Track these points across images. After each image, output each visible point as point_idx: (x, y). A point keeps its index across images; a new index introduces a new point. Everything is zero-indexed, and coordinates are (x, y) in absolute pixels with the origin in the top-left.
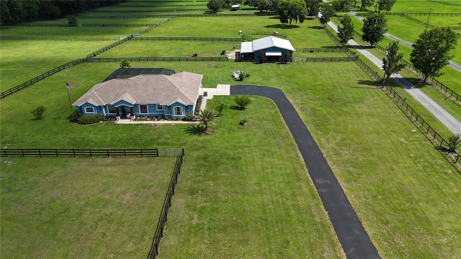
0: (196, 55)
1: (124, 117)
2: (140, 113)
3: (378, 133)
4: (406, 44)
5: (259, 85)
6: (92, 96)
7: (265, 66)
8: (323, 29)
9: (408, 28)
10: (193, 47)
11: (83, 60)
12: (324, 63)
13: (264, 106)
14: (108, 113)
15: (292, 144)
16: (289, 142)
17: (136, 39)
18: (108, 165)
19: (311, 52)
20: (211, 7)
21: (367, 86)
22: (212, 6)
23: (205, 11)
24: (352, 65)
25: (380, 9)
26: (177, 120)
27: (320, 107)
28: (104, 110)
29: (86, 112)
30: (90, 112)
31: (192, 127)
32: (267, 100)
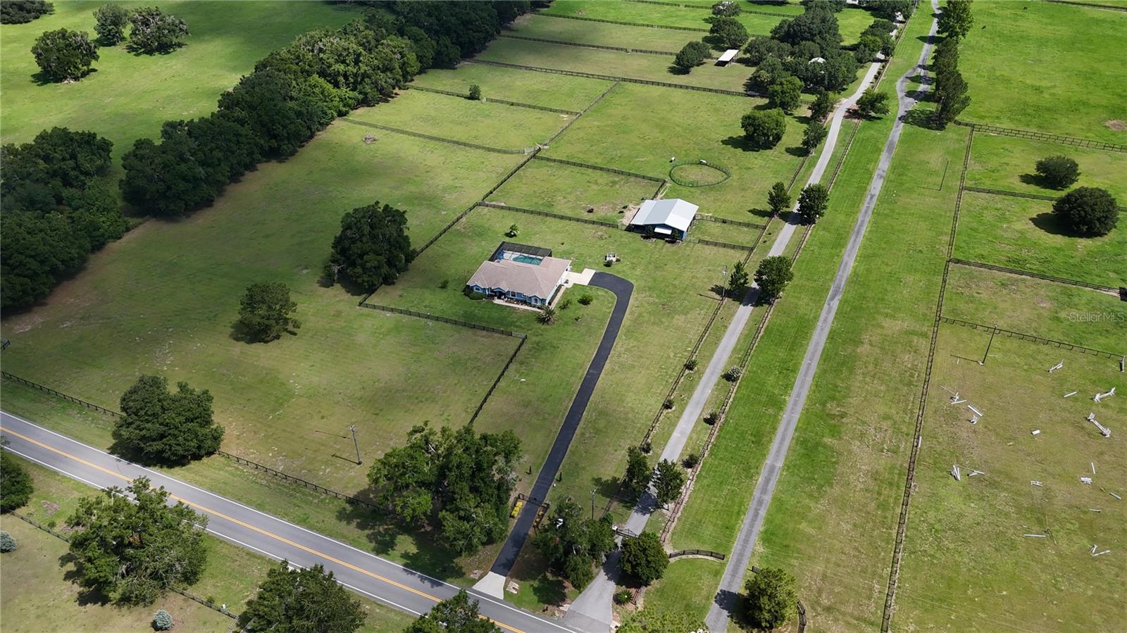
0: (591, 211)
1: (499, 298)
2: (510, 296)
5: (620, 275)
6: (480, 279)
7: (653, 242)
11: (479, 204)
13: (605, 303)
14: (489, 293)
16: (597, 342)
17: (541, 158)
18: (482, 337)
19: (724, 222)
21: (713, 294)
24: (740, 257)
26: (532, 307)
27: (648, 312)
28: (487, 291)
30: (477, 290)
31: (541, 316)
32: (612, 297)
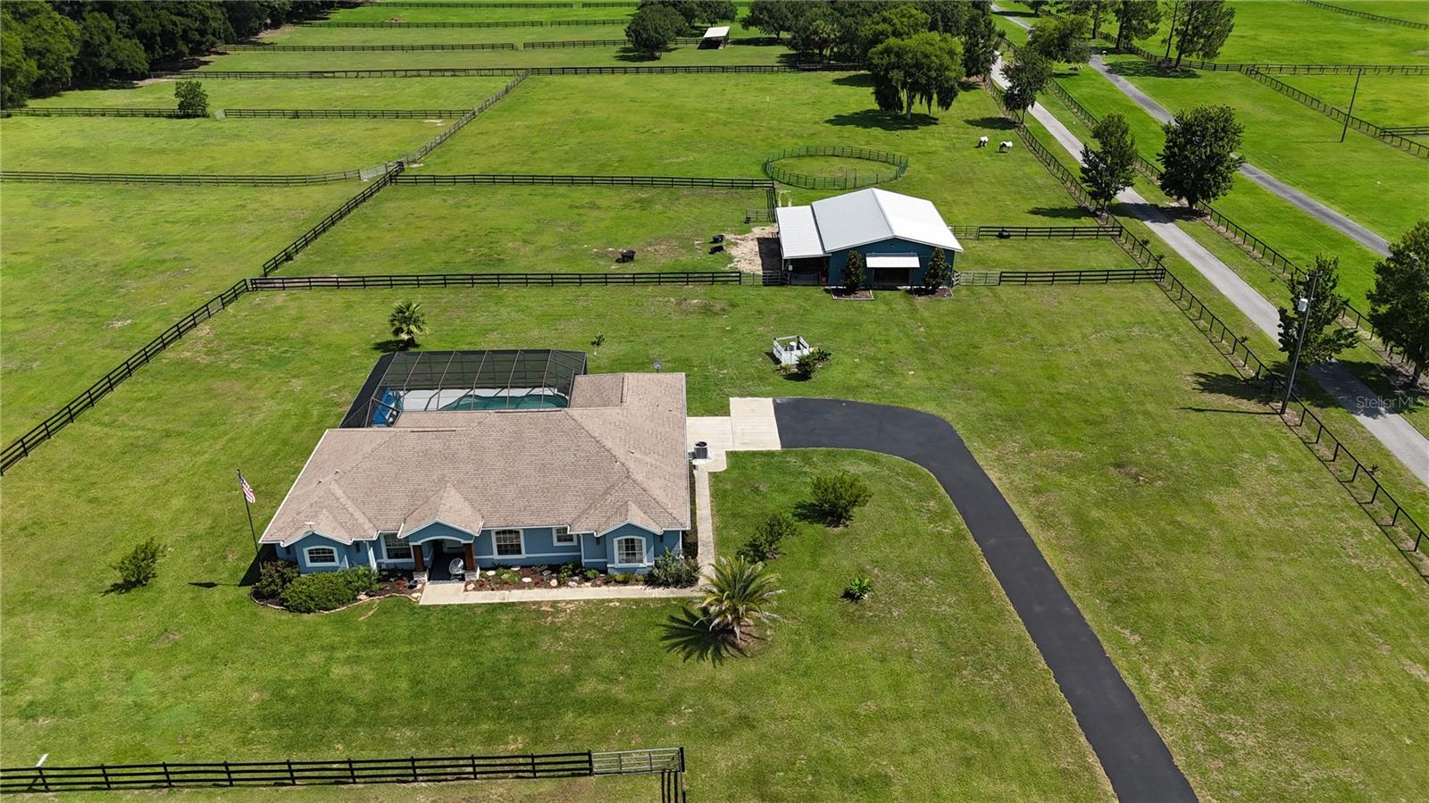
0: (628, 257)
1: (440, 572)
2: (496, 556)
3: (1328, 639)
4: (1295, 197)
5: (867, 398)
6: (326, 504)
7: (868, 306)
8: (1013, 131)
9: (1282, 124)
10: (612, 214)
11: (252, 284)
12: (1055, 289)
13: (910, 502)
14: (385, 560)
15: (1050, 702)
16: (1038, 693)
17: (416, 180)
19: (1001, 236)
20: (642, 39)
21: (1227, 400)
22: (644, 36)
23: (618, 48)
24: (1151, 298)
25: (1182, 49)
26: (625, 582)
27: (1097, 505)
28: (371, 553)
29: (309, 564)
30: (321, 561)
31: (683, 617)
32: (912, 474)
